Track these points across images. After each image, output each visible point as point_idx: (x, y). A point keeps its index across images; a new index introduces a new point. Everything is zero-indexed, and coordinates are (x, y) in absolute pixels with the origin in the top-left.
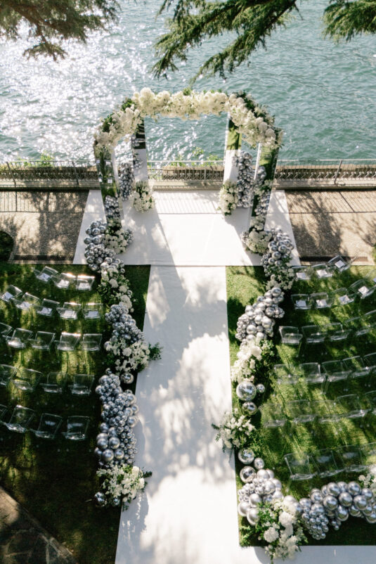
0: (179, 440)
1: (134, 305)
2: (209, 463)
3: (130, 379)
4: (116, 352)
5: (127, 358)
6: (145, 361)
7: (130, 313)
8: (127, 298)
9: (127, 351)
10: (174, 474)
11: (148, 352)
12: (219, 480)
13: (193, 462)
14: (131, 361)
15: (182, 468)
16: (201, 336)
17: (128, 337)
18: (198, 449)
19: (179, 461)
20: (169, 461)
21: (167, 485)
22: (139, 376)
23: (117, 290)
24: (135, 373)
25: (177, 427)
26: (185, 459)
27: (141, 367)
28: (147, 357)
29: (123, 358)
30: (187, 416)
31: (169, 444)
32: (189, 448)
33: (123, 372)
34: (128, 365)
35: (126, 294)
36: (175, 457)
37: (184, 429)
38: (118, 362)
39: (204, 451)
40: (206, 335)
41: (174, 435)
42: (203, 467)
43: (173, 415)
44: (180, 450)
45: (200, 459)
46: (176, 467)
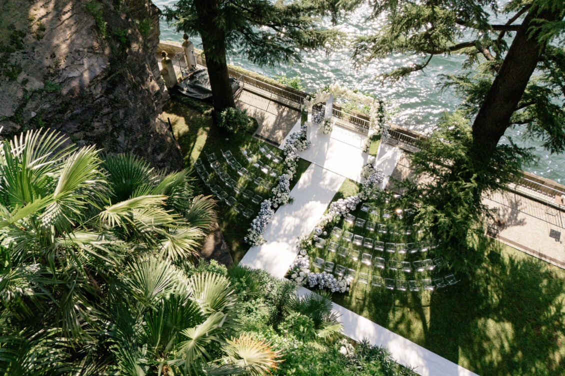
0: (286, 232)
1: (294, 178)
2: (293, 245)
3: (276, 206)
4: (275, 193)
5: (278, 197)
6: (285, 202)
7: (290, 180)
8: (291, 174)
9: (279, 195)
10: (278, 242)
11: (288, 199)
12: (293, 251)
13: (287, 241)
14: (279, 199)
15: (282, 241)
16: (317, 201)
17: (283, 189)
18: (291, 238)
19: (282, 238)
20: (279, 237)
21: (274, 244)
22: (281, 207)
23: (289, 168)
24: (279, 205)
25: (288, 228)
26: (285, 239)
27: (282, 204)
28: (286, 201)
29: (276, 197)
30: (294, 226)
31: (282, 232)
32: (289, 237)
33: (274, 202)
34: (277, 200)
35: (293, 172)
36: (282, 237)
37: (290, 230)
38: (274, 197)
39: (294, 240)
40: (319, 202)
41: (285, 230)
42: (290, 245)
43: (289, 223)
44: (285, 236)
45: (290, 242)
46: (280, 240)
